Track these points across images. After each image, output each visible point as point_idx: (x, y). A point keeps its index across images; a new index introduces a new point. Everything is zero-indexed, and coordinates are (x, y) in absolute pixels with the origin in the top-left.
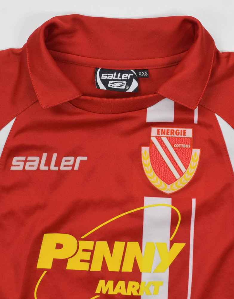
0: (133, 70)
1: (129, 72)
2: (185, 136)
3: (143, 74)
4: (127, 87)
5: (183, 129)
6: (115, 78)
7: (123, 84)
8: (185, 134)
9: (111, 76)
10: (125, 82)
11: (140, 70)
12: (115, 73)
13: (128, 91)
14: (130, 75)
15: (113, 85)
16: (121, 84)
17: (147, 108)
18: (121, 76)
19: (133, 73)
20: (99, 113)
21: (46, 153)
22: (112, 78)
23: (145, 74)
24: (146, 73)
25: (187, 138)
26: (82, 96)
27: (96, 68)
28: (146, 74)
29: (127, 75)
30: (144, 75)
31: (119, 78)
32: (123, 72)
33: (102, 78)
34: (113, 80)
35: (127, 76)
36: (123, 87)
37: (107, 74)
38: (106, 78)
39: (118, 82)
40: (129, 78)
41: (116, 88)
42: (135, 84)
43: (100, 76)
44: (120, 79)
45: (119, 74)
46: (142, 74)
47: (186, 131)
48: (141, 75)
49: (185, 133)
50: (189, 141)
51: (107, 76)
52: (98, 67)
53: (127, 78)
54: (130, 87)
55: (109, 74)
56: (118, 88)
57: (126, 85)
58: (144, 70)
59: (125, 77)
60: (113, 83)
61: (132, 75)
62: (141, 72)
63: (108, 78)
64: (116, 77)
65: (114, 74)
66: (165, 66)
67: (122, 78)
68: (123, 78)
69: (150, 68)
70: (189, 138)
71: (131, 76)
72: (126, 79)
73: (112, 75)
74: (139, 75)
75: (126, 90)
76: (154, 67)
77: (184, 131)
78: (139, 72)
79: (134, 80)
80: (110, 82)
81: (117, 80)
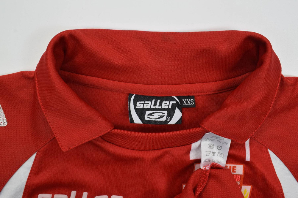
0: (176, 97)
1: (170, 99)
2: (234, 173)
3: (189, 102)
4: (168, 119)
5: (232, 165)
6: (153, 107)
7: (164, 115)
8: (235, 171)
9: (148, 104)
10: (166, 112)
11: (185, 97)
12: (154, 101)
13: (169, 123)
14: (171, 102)
15: (151, 117)
16: (161, 114)
17: (191, 144)
18: (160, 105)
19: (175, 100)
20: (134, 150)
21: (75, 190)
22: (149, 107)
23: (190, 102)
24: (192, 100)
25: (236, 175)
26: (113, 129)
27: (130, 94)
28: (192, 103)
29: (168, 102)
30: (190, 104)
31: (158, 107)
32: (163, 99)
33: (137, 107)
34: (150, 109)
35: (168, 104)
36: (164, 119)
37: (143, 102)
38: (141, 107)
39: (157, 112)
40: (170, 107)
41: (155, 120)
42: (178, 115)
43: (135, 105)
44: (160, 107)
45: (159, 101)
46: (187, 102)
47: (235, 167)
48: (186, 104)
49: (235, 169)
50: (238, 177)
51: (144, 104)
52: (132, 93)
53: (169, 106)
54: (171, 118)
55: (146, 102)
56: (157, 120)
57: (167, 116)
58: (189, 97)
59: (166, 105)
60: (151, 114)
61: (175, 102)
62: (185, 100)
63: (144, 107)
64: (155, 105)
65: (152, 101)
66: (215, 92)
67: (161, 106)
68: (163, 107)
69: (197, 94)
70: (239, 175)
71: (173, 104)
72: (167, 107)
73: (150, 102)
74: (184, 104)
75: (166, 122)
76: (202, 94)
77: (234, 167)
78: (183, 100)
79: (177, 109)
80: (148, 112)
81: (156, 110)
